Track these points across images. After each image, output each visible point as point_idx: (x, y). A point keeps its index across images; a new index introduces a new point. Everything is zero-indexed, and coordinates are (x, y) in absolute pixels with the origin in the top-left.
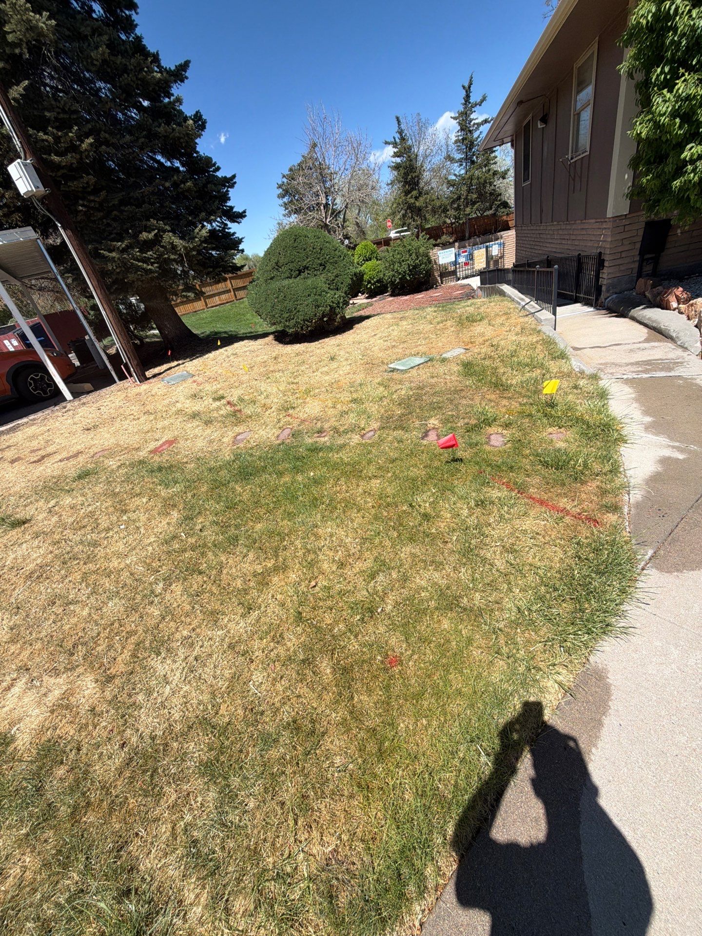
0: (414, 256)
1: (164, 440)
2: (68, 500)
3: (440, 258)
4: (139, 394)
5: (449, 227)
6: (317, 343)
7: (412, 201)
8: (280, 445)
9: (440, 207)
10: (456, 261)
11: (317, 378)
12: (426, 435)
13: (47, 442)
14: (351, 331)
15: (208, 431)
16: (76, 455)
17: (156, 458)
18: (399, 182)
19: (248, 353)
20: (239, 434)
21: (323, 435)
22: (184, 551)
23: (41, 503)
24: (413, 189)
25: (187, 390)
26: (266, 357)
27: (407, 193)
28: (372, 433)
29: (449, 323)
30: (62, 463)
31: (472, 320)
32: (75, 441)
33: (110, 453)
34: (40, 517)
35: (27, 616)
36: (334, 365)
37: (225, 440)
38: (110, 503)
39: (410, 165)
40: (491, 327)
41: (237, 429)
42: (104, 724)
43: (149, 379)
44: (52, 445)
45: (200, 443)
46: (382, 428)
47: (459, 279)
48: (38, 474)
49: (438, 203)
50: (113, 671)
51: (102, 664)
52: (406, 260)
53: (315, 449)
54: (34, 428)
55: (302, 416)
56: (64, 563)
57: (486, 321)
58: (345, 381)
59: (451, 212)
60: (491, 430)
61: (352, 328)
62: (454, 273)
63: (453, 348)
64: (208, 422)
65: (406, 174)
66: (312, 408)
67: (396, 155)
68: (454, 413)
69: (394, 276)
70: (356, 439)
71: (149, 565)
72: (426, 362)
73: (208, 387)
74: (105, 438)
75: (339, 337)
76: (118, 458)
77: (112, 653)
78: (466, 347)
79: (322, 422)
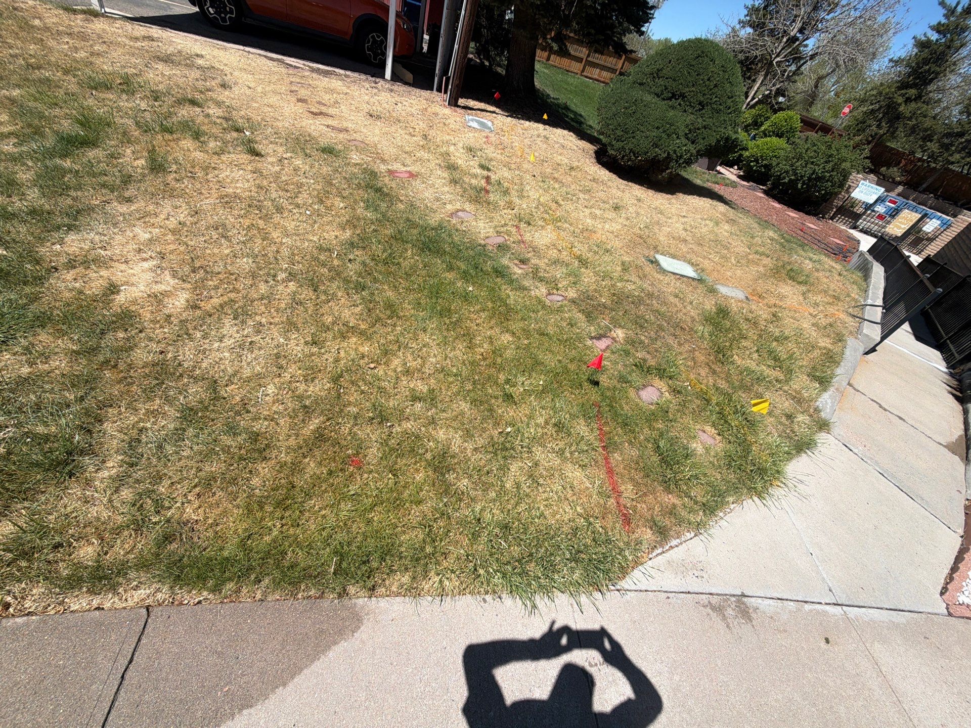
0: (829, 166)
1: (408, 169)
2: (298, 162)
3: (857, 189)
4: (436, 114)
5: (912, 162)
6: (625, 182)
7: (900, 100)
8: (480, 245)
9: (926, 130)
10: (871, 205)
11: (582, 214)
12: (599, 337)
13: (336, 102)
14: (669, 196)
15: (446, 189)
16: (341, 131)
17: (387, 180)
18: (908, 65)
19: (556, 146)
20: (463, 210)
21: (522, 266)
22: (324, 265)
23: (281, 149)
24: (914, 86)
25: (472, 140)
26: (566, 161)
27: (903, 85)
28: (561, 298)
29: (766, 261)
30: (327, 129)
31: (793, 275)
32: (353, 118)
33: (363, 147)
34: (270, 159)
35: (196, 223)
36: (611, 215)
37: (449, 207)
38: (319, 187)
39: (943, 53)
40: (801, 298)
41: (468, 206)
42: (166, 330)
43: (459, 106)
44: (336, 108)
45: (428, 194)
46: (573, 301)
47: (855, 228)
48: (304, 124)
49: (928, 123)
50: (202, 304)
51: (201, 294)
52: (817, 165)
53: (500, 272)
54: (340, 83)
55: (527, 237)
56: (250, 206)
57: (804, 288)
58: (599, 236)
59: (933, 146)
60: (657, 382)
61: (672, 193)
62: (857, 217)
63: (736, 287)
64: (454, 182)
65: (926, 61)
66: (543, 237)
67: (938, 28)
68: (646, 341)
69: (787, 172)
70: (541, 291)
71: (293, 254)
72: (693, 279)
73: (490, 152)
74: (373, 133)
75: (651, 193)
76: (362, 156)
77: (213, 293)
78: (750, 297)
79: (534, 256)
